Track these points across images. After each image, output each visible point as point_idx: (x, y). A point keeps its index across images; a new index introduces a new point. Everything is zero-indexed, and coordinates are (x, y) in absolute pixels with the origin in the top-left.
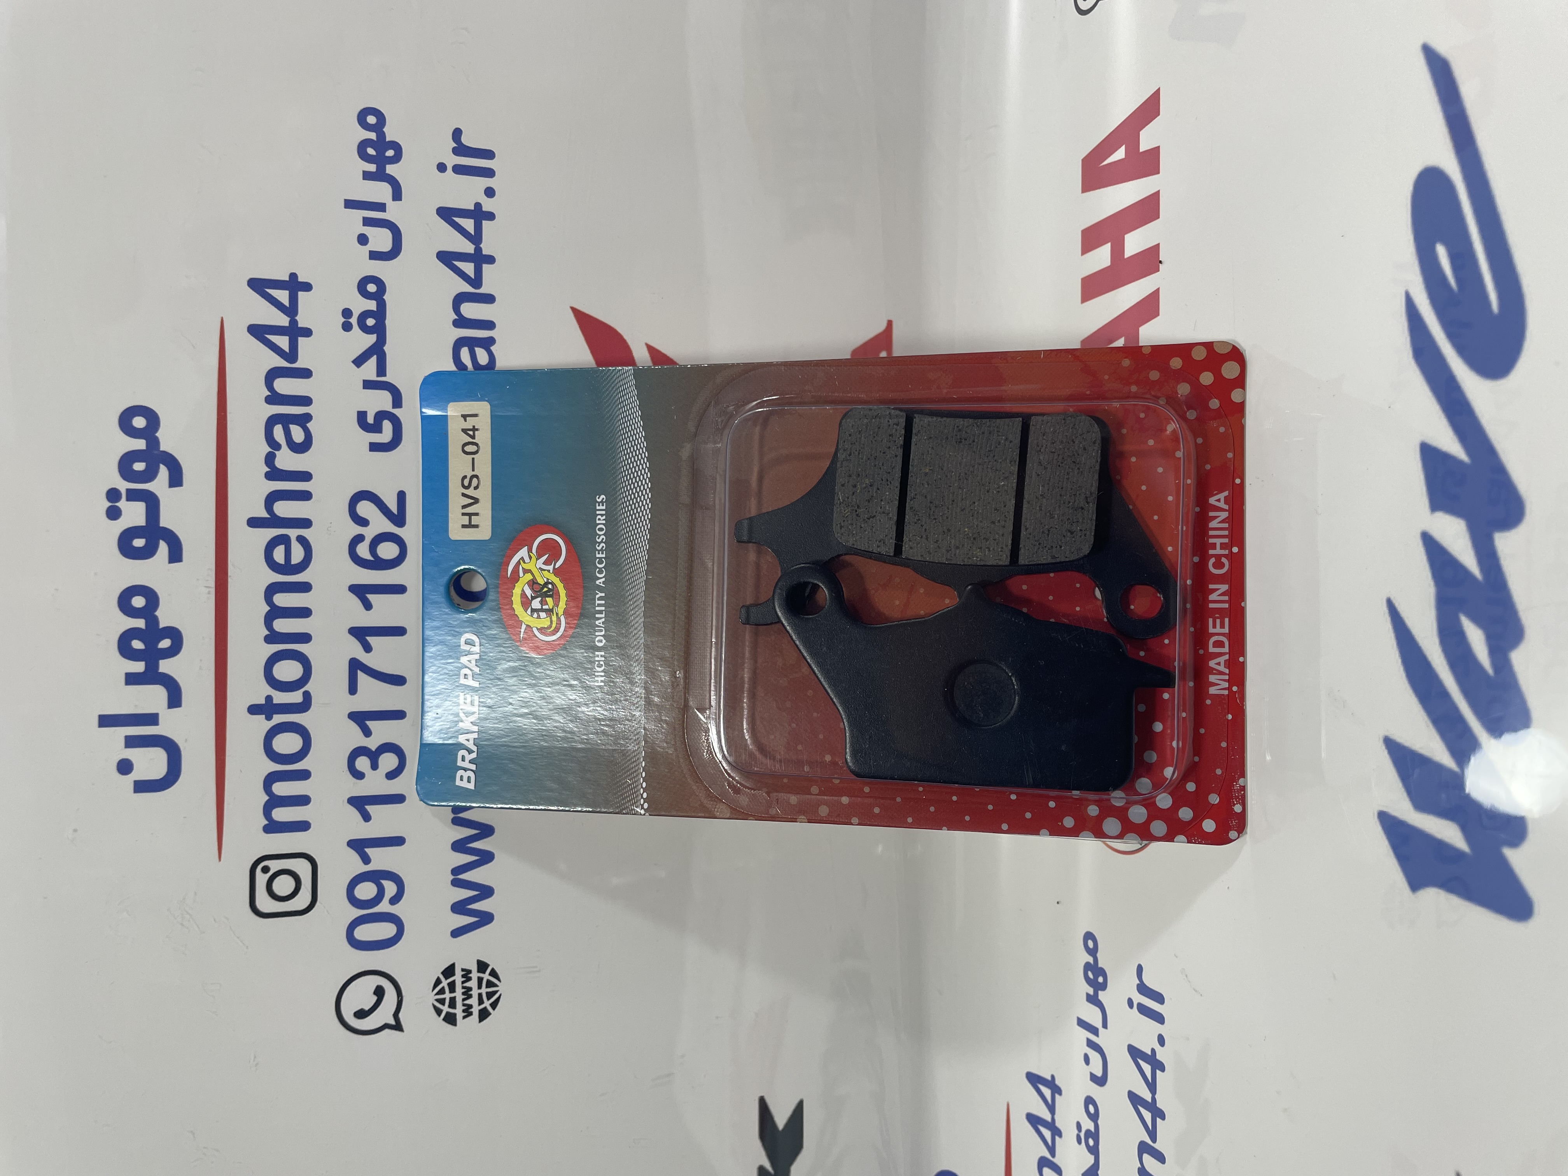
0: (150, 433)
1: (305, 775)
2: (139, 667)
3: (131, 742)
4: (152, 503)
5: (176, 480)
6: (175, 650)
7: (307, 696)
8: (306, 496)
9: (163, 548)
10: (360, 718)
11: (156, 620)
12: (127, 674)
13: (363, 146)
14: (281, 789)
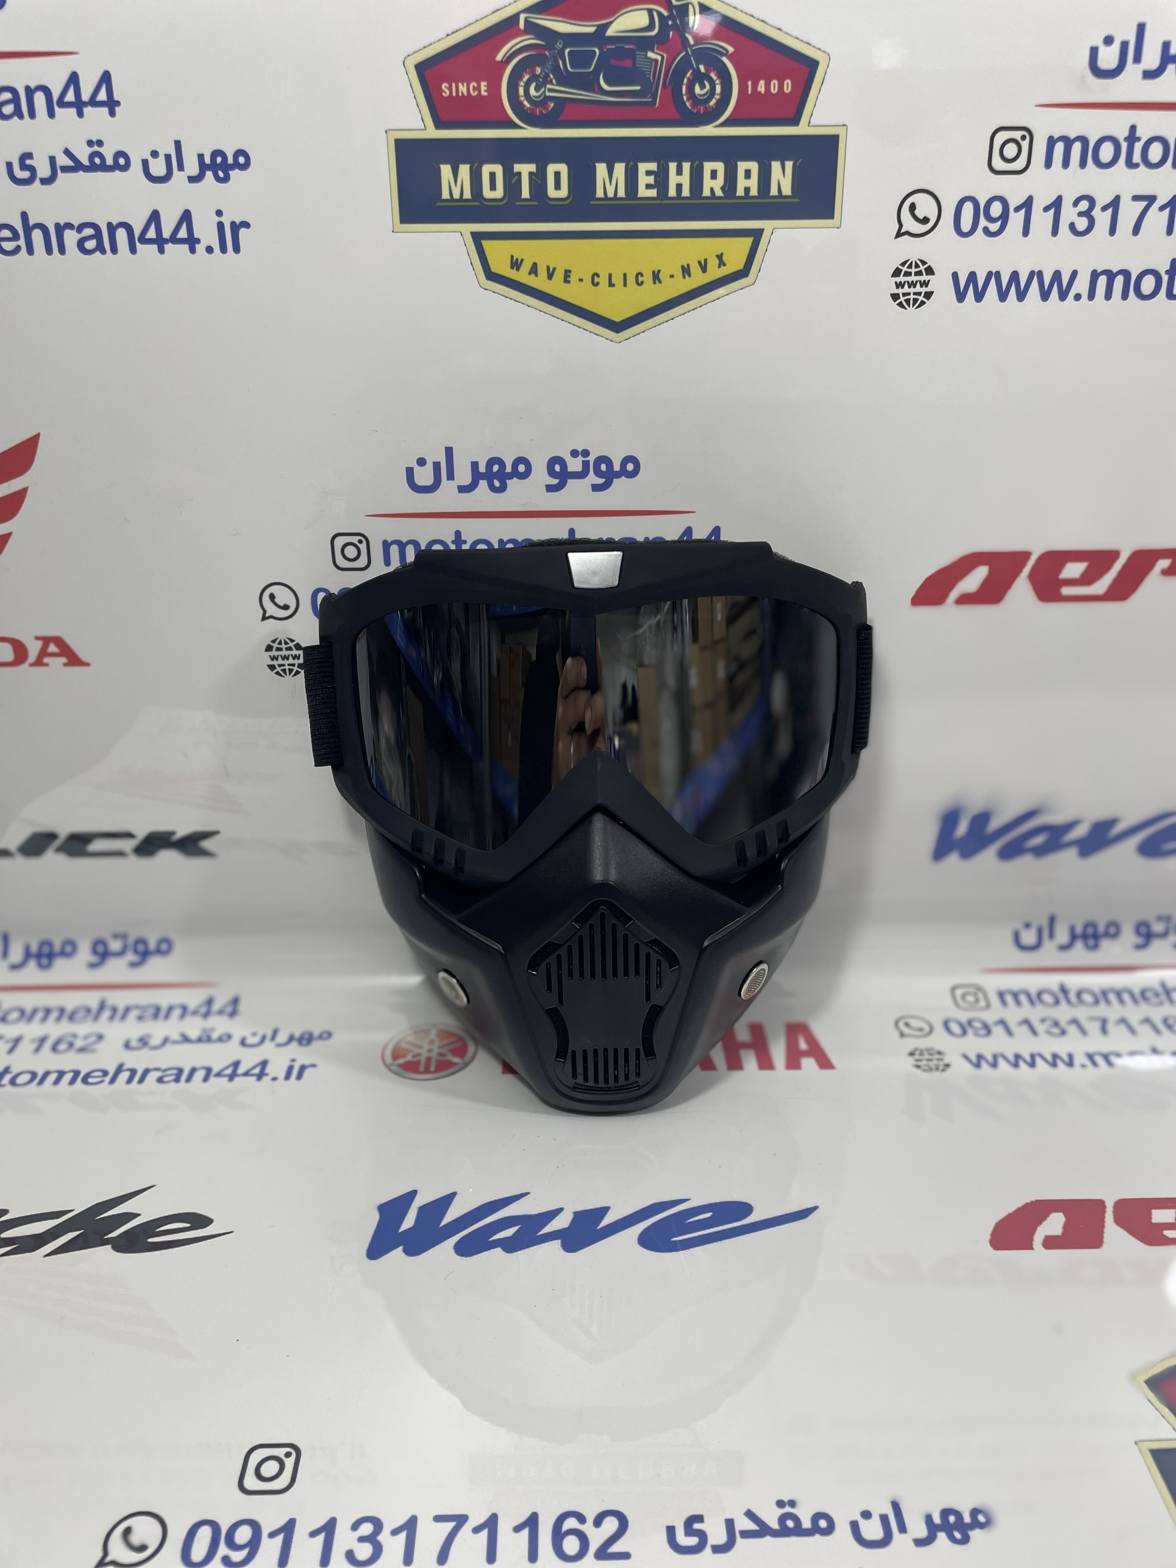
0: (623, 472)
3: (437, 466)
4: (582, 475)
5: (596, 488)
6: (493, 489)
9: (555, 481)
11: (511, 478)
12: (478, 462)
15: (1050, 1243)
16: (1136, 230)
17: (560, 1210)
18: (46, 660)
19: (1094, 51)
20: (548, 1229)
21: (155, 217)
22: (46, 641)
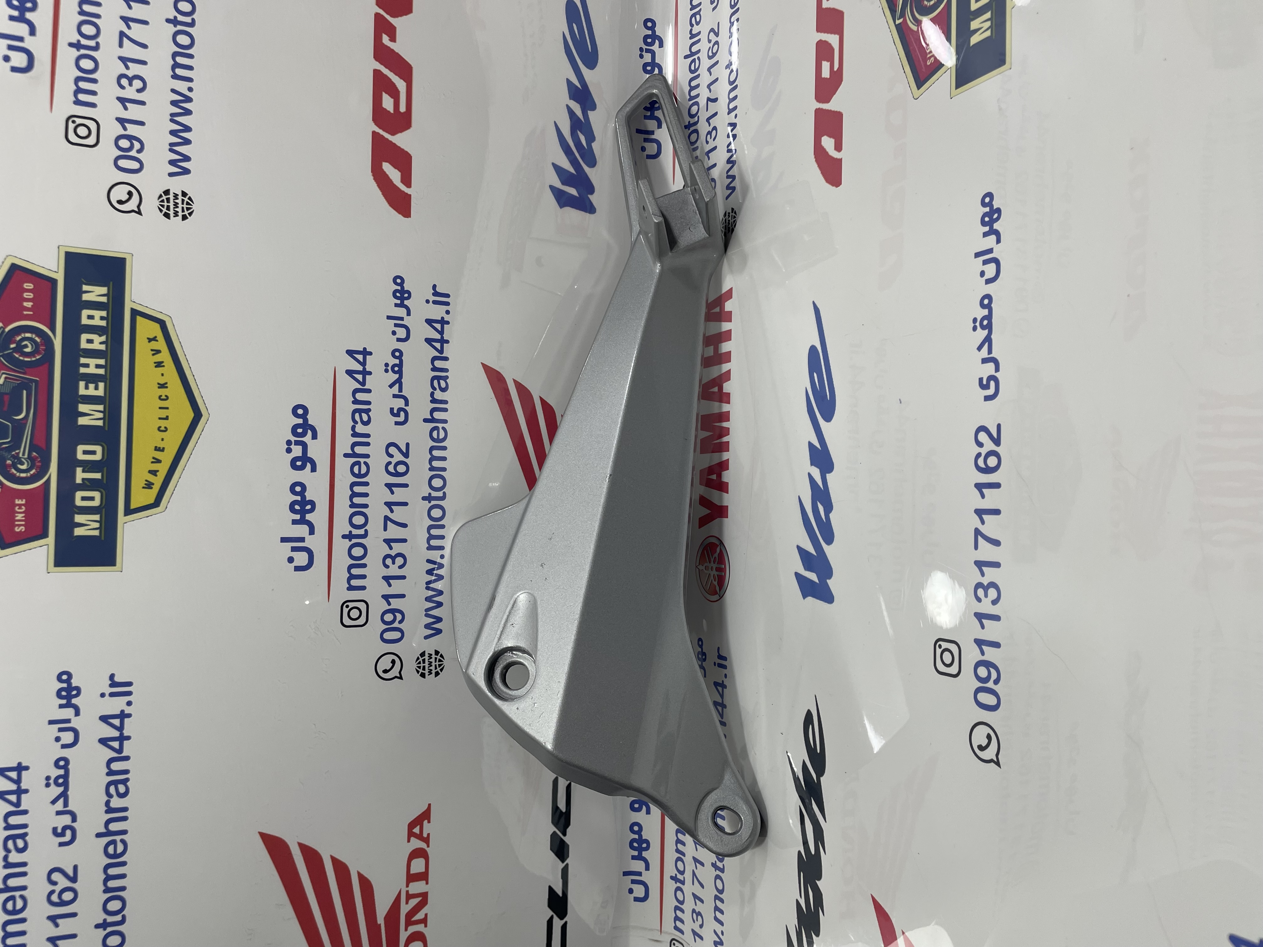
0: (304, 416)
1: (364, 566)
2: (298, 517)
3: (294, 549)
4: (305, 446)
5: (315, 437)
6: (312, 510)
7: (366, 531)
8: (368, 444)
9: (309, 466)
10: (388, 542)
11: (305, 497)
12: (293, 520)
13: (395, 292)
14: (355, 571)
15: (838, 147)
16: (144, 46)
17: (809, 474)
18: (425, 835)
19: (14, 69)
20: (820, 482)
21: (104, 741)
22: (411, 834)
